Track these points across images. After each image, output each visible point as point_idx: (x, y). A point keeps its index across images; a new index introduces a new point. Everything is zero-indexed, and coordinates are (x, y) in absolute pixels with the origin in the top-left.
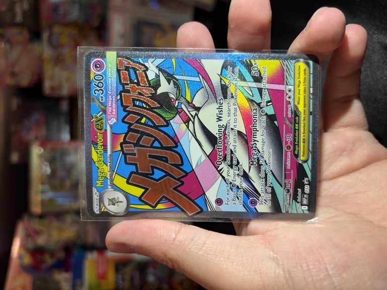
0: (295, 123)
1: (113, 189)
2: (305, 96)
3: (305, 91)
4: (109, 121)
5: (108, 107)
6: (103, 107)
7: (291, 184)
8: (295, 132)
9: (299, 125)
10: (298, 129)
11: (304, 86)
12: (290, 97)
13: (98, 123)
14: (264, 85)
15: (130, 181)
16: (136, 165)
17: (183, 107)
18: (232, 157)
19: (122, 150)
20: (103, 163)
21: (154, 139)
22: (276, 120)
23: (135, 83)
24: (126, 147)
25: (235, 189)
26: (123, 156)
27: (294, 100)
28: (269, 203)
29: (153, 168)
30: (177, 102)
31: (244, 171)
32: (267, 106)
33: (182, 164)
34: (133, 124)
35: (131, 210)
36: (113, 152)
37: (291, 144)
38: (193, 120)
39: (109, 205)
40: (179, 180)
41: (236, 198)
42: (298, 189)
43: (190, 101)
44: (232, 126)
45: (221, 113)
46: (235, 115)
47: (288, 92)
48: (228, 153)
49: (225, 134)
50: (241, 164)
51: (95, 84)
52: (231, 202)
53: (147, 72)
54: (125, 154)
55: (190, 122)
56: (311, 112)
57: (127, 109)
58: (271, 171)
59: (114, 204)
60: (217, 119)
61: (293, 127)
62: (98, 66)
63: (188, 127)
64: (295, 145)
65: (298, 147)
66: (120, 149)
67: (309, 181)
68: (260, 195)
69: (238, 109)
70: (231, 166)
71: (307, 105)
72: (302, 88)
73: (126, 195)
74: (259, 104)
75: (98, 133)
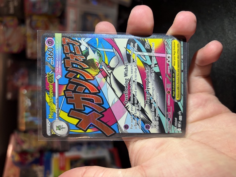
0: (172, 77)
1: (59, 120)
2: (178, 61)
3: (178, 57)
4: (56, 77)
5: (56, 68)
6: (53, 68)
7: (170, 115)
8: (172, 83)
9: (175, 79)
10: (175, 81)
11: (178, 55)
12: (169, 61)
13: (50, 78)
14: (153, 54)
15: (70, 115)
16: (74, 104)
17: (103, 67)
18: (134, 99)
19: (65, 95)
20: (53, 103)
21: (85, 88)
22: (161, 76)
23: (73, 53)
24: (67, 93)
25: (136, 119)
26: (66, 98)
27: (172, 63)
28: (158, 127)
29: (84, 106)
30: (99, 64)
31: (142, 108)
32: (155, 67)
33: (103, 104)
34: (72, 79)
35: (70, 133)
36: (59, 96)
37: (170, 90)
38: (109, 76)
39: (57, 130)
40: (101, 113)
41: (137, 124)
42: (175, 118)
43: (107, 64)
44: (134, 80)
45: (127, 71)
46: (135, 72)
47: (167, 58)
48: (132, 96)
49: (129, 84)
50: (139, 103)
51: (48, 54)
52: (134, 127)
53: (81, 46)
54: (67, 98)
55: (108, 77)
56: (182, 70)
57: (68, 69)
58: (158, 107)
59: (60, 130)
60: (124, 75)
61: (171, 79)
62: (50, 42)
63: (106, 80)
64: (172, 91)
65: (175, 92)
66: (64, 94)
67: (181, 113)
68: (152, 122)
69: (137, 69)
70: (133, 104)
71: (180, 66)
72: (176, 55)
73: (68, 123)
74: (150, 66)
75: (50, 85)
